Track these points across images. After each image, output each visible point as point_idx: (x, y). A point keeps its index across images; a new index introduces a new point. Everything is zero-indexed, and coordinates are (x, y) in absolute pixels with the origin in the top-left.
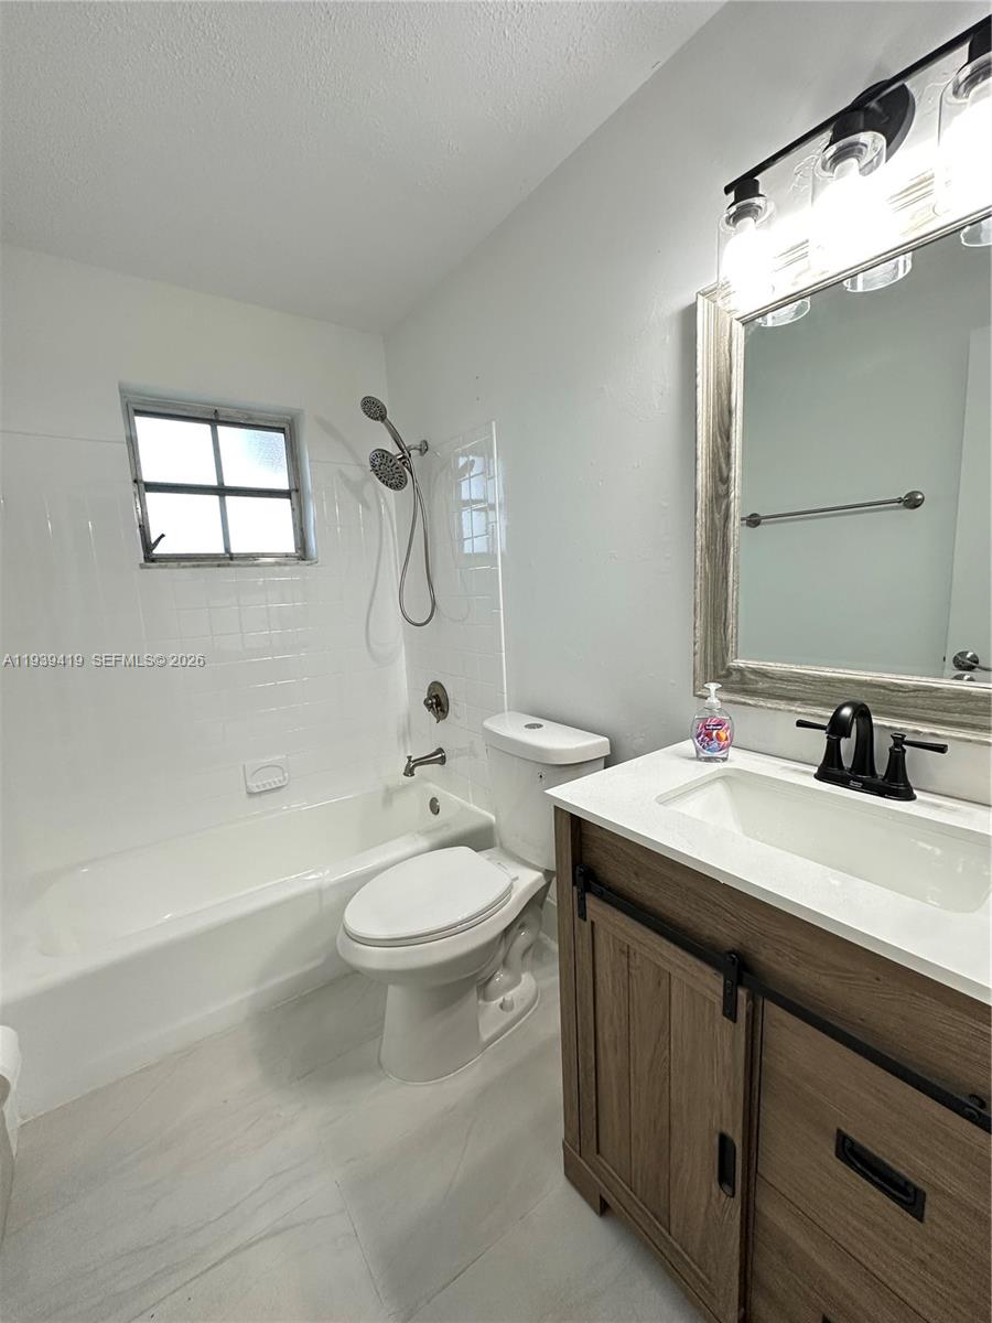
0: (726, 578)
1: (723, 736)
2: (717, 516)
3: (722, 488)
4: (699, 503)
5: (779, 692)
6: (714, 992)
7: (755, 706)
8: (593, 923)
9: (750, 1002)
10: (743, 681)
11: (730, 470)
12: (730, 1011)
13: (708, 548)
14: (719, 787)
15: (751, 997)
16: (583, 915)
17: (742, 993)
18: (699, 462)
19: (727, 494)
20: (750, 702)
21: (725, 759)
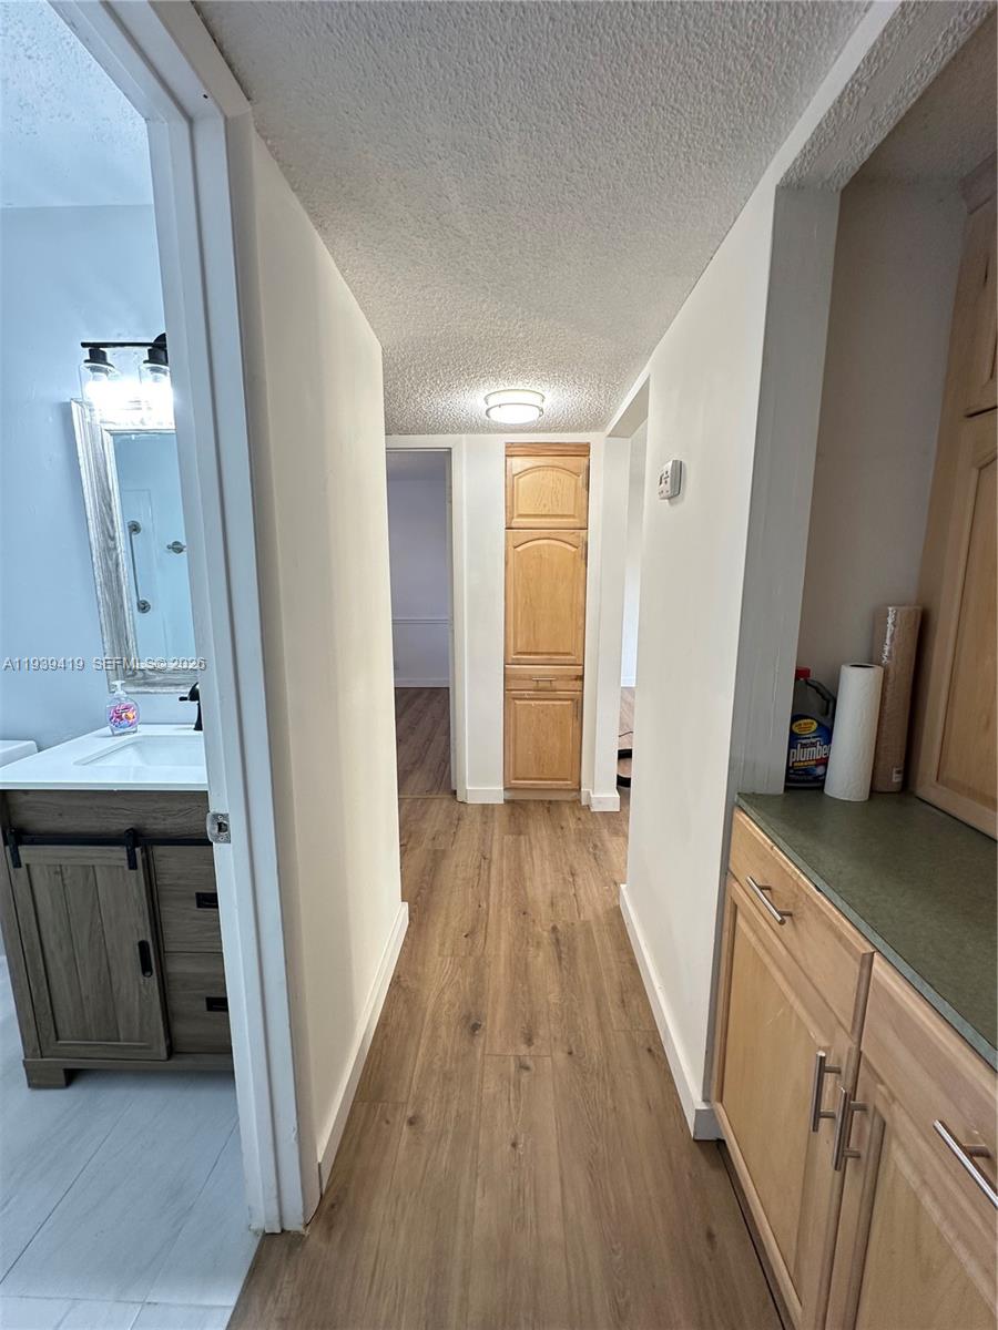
0: (122, 606)
1: (130, 715)
2: (110, 562)
3: (111, 544)
4: (94, 552)
5: (170, 681)
6: (121, 859)
7: (155, 693)
8: (28, 866)
9: (144, 854)
10: (144, 678)
11: (115, 532)
12: (133, 865)
13: (106, 584)
14: (130, 751)
15: (145, 851)
16: (17, 864)
17: (138, 850)
18: (90, 521)
19: (115, 548)
20: (152, 691)
21: (134, 732)
